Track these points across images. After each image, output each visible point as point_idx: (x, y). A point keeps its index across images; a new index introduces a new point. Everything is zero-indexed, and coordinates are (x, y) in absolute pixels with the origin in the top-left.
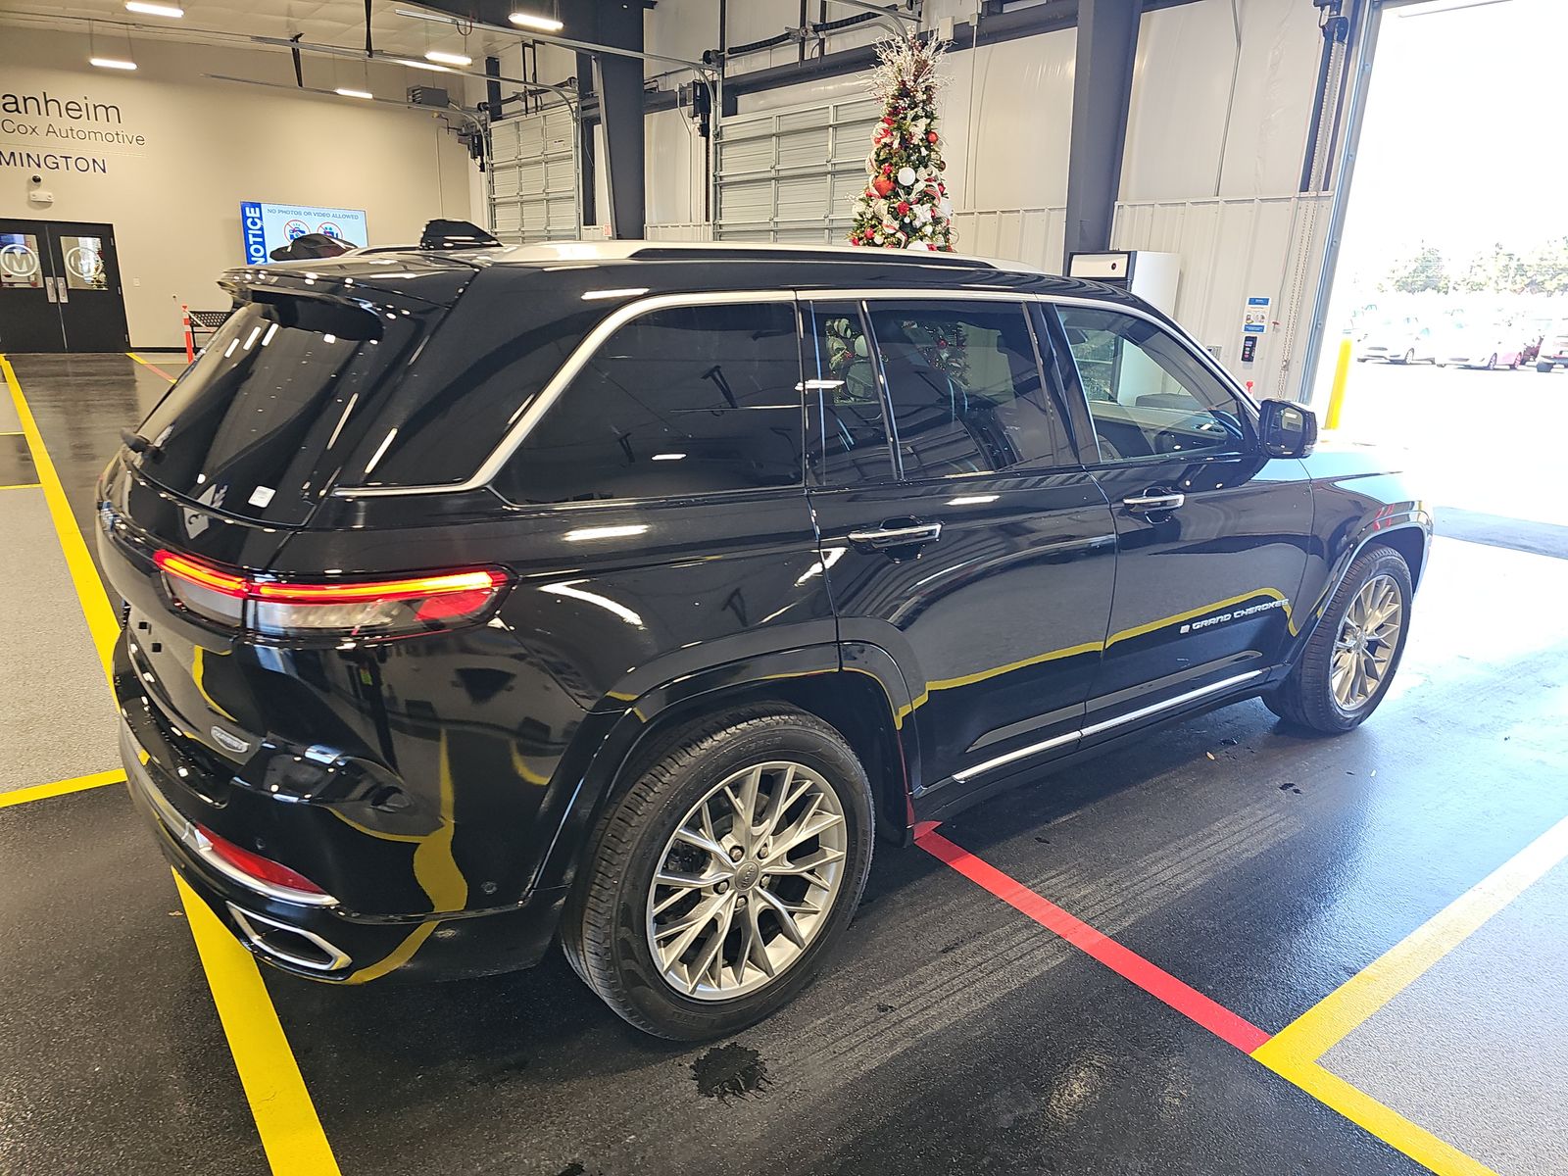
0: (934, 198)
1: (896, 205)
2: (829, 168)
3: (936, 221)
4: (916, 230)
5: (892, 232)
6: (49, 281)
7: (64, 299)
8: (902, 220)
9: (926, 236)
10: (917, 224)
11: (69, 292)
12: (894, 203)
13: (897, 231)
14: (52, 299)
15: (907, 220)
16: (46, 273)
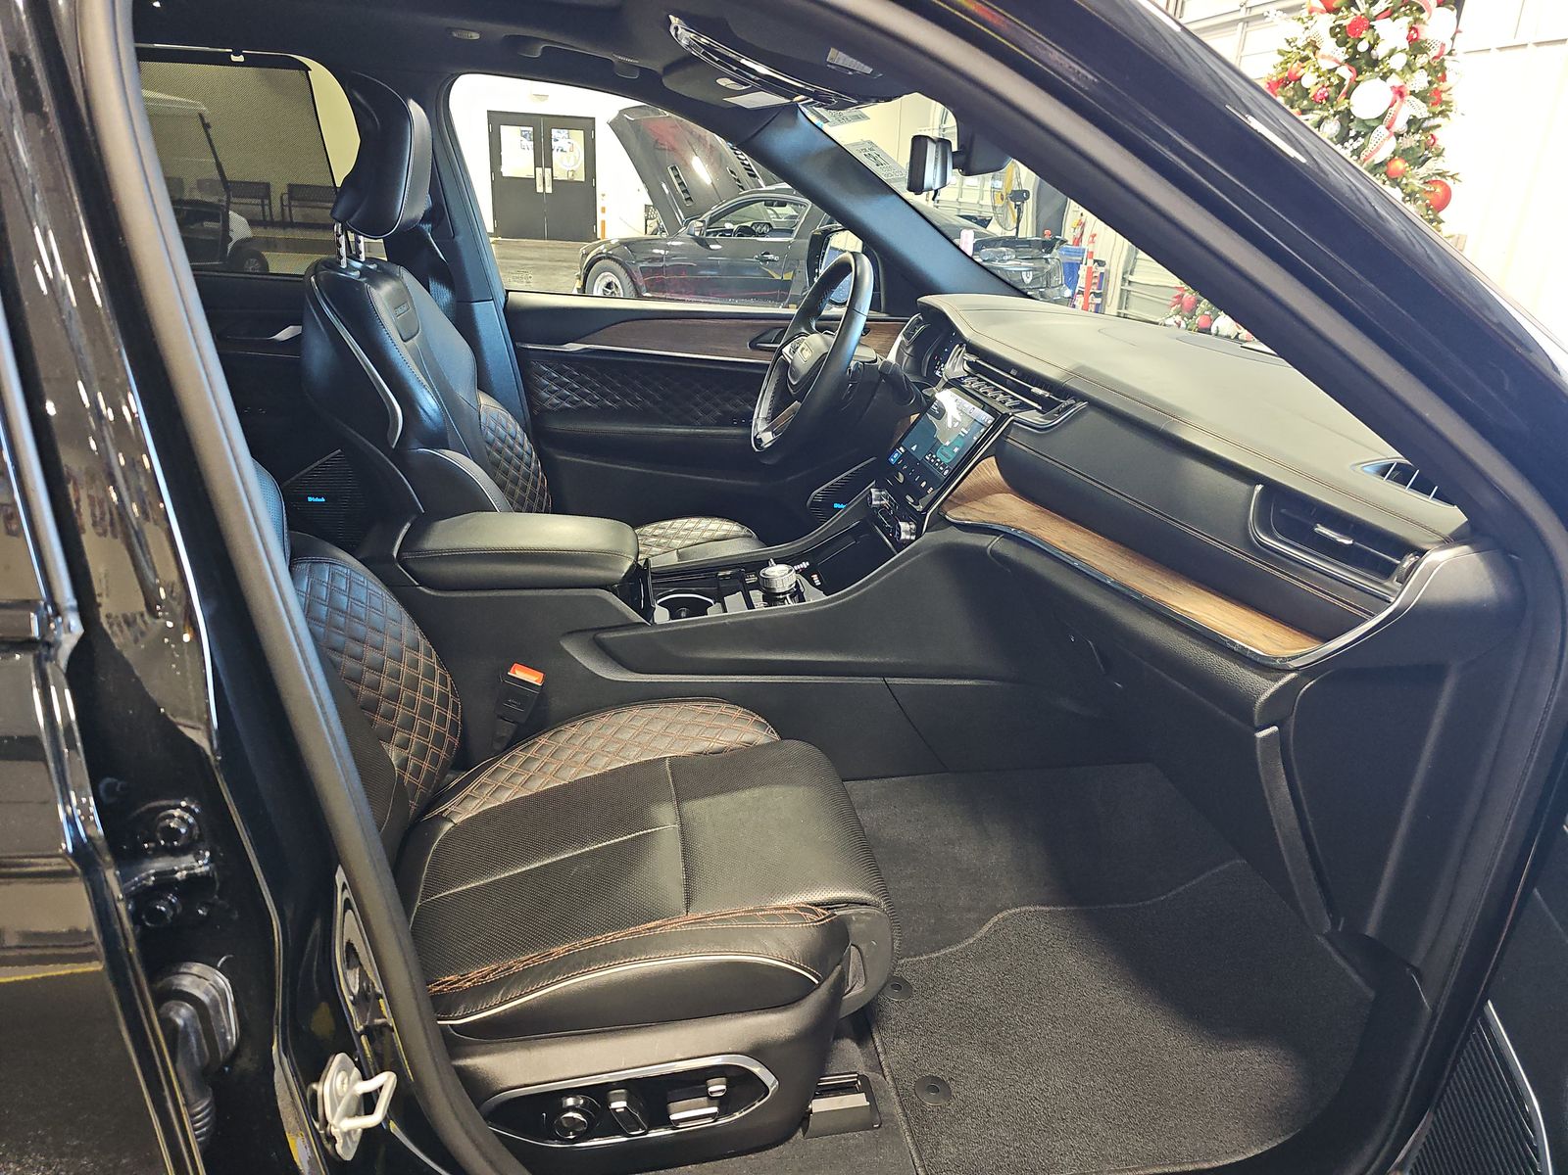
0: (1421, 10)
1: (1346, 23)
2: (1242, 14)
3: (1416, 46)
4: (1374, 63)
5: (1333, 65)
6: (539, 170)
7: (549, 190)
8: (1354, 47)
9: (1391, 71)
10: (1380, 52)
11: (554, 182)
12: (1342, 18)
13: (1341, 65)
14: (540, 189)
15: (1363, 47)
16: (537, 165)
